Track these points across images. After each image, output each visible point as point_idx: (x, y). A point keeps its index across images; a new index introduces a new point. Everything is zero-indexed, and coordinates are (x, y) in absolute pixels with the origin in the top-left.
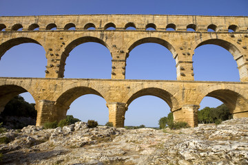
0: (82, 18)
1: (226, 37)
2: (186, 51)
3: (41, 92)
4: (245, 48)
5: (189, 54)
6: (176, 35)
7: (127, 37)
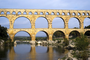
0: (39, 10)
1: (77, 17)
5: (67, 22)
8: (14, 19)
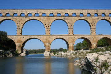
2: (93, 24)
6: (90, 18)
8: (22, 22)
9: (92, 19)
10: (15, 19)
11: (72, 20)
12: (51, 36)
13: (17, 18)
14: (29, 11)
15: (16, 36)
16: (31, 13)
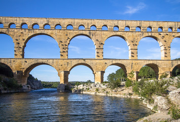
0: (76, 21)
1: (156, 35)
2: (135, 43)
3: (60, 66)
4: (165, 41)
5: (136, 45)
6: (130, 34)
7: (104, 34)
9: (133, 36)
10: (12, 33)
11: (103, 36)
12: (68, 61)
13: (16, 30)
14: (34, 20)
15: (14, 60)
16: (37, 24)
